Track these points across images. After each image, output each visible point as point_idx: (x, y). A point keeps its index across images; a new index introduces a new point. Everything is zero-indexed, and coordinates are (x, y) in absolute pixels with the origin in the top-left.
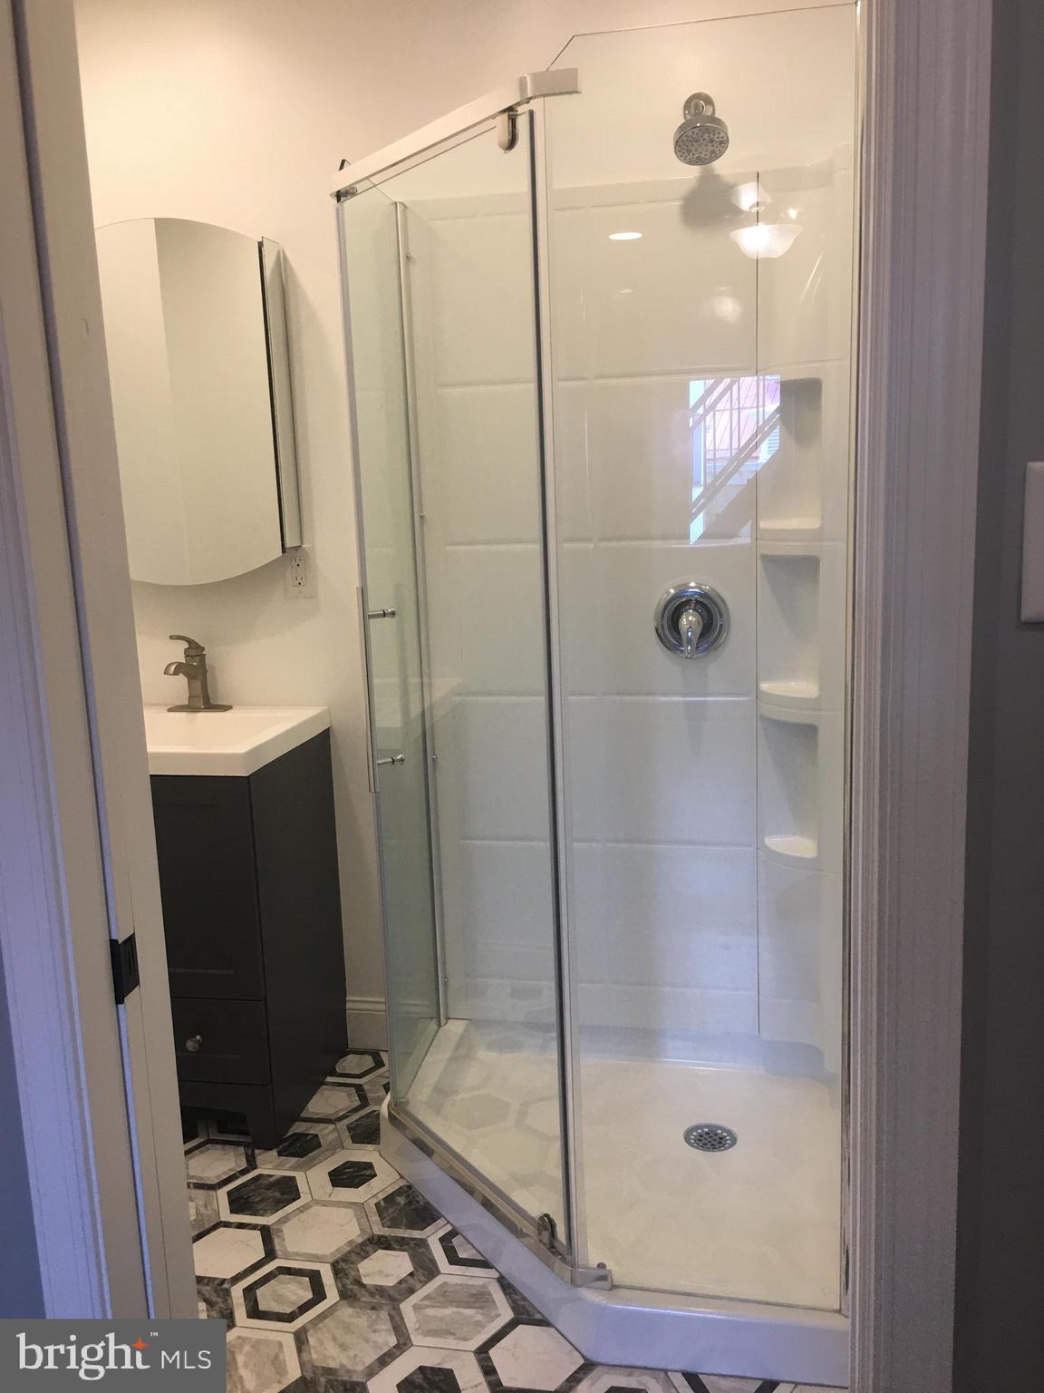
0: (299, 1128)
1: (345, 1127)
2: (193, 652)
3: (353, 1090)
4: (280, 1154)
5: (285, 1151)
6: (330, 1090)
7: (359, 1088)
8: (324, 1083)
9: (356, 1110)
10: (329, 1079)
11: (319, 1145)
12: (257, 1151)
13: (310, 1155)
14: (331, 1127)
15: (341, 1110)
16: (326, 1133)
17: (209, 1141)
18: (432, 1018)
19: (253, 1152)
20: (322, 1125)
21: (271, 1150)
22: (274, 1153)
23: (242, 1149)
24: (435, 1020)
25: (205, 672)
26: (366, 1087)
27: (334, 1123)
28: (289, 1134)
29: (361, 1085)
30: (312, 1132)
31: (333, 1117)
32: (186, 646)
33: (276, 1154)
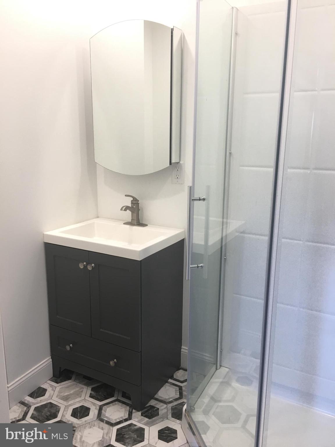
0: (152, 403)
1: (171, 408)
2: (134, 202)
3: (178, 388)
4: (142, 415)
5: (144, 414)
6: (169, 386)
7: (180, 388)
8: (167, 382)
9: (176, 400)
10: (170, 380)
11: (158, 414)
12: (134, 411)
13: (154, 419)
14: (165, 406)
15: (171, 398)
16: (163, 409)
17: (117, 400)
18: (214, 364)
19: (132, 411)
20: (162, 404)
21: (139, 411)
22: (140, 413)
23: (128, 408)
24: (215, 365)
25: (139, 210)
26: (183, 388)
27: (166, 404)
28: (148, 405)
29: (181, 387)
30: (157, 406)
31: (167, 401)
32: (132, 199)
33: (140, 414)
